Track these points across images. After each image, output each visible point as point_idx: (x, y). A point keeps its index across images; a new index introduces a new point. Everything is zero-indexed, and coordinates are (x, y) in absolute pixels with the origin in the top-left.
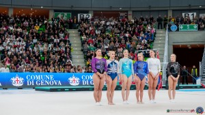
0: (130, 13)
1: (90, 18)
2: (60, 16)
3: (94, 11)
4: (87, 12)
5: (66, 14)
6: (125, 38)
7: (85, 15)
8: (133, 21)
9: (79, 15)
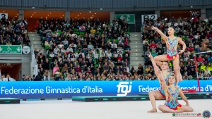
0: (203, 11)
1: (156, 19)
2: (122, 18)
3: (161, 11)
4: (153, 13)
5: (128, 16)
6: (194, 40)
7: (150, 16)
8: (206, 20)
9: (143, 16)
